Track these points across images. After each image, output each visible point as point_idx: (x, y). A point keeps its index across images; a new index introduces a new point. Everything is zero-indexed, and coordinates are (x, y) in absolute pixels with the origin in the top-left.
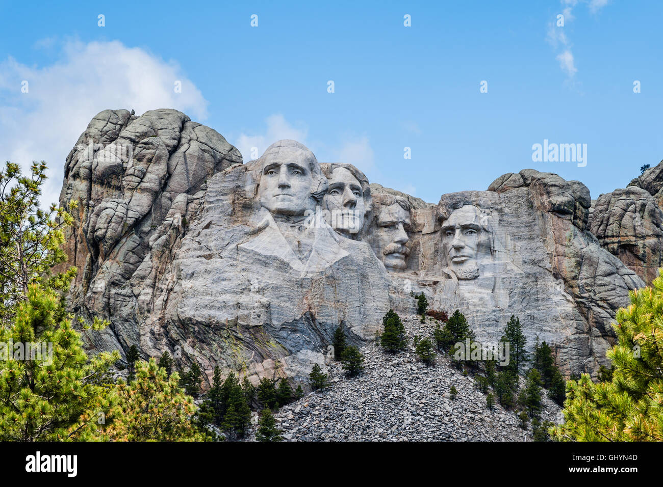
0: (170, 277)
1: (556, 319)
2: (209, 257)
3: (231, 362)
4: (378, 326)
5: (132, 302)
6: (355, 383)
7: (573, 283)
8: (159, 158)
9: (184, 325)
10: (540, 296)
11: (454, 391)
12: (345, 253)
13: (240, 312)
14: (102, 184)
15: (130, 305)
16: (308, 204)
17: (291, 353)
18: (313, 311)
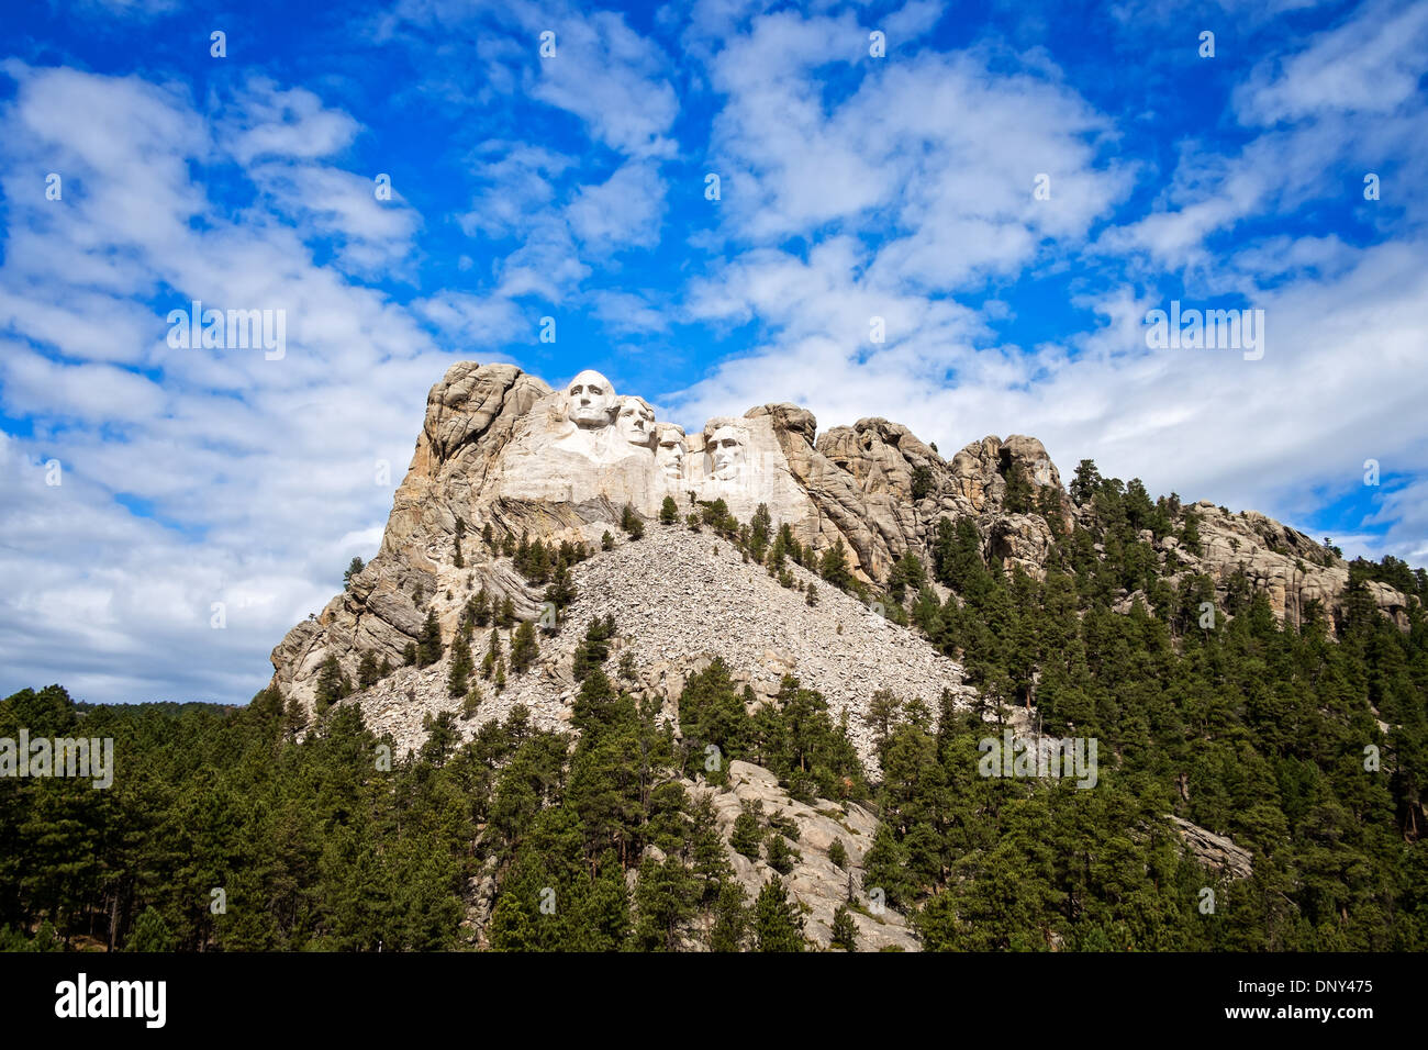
0: (497, 472)
1: (794, 506)
2: (526, 454)
3: (539, 530)
4: (657, 506)
5: (467, 490)
6: (637, 543)
7: (804, 479)
8: (496, 391)
9: (504, 503)
10: (781, 490)
11: (716, 550)
12: (631, 453)
13: (547, 493)
14: (451, 407)
15: (465, 491)
16: (605, 417)
17: (587, 523)
18: (606, 493)
